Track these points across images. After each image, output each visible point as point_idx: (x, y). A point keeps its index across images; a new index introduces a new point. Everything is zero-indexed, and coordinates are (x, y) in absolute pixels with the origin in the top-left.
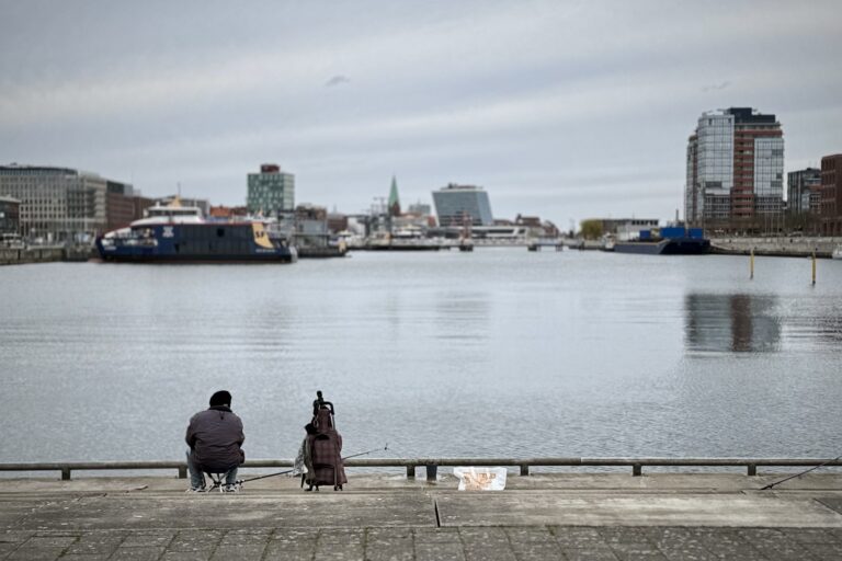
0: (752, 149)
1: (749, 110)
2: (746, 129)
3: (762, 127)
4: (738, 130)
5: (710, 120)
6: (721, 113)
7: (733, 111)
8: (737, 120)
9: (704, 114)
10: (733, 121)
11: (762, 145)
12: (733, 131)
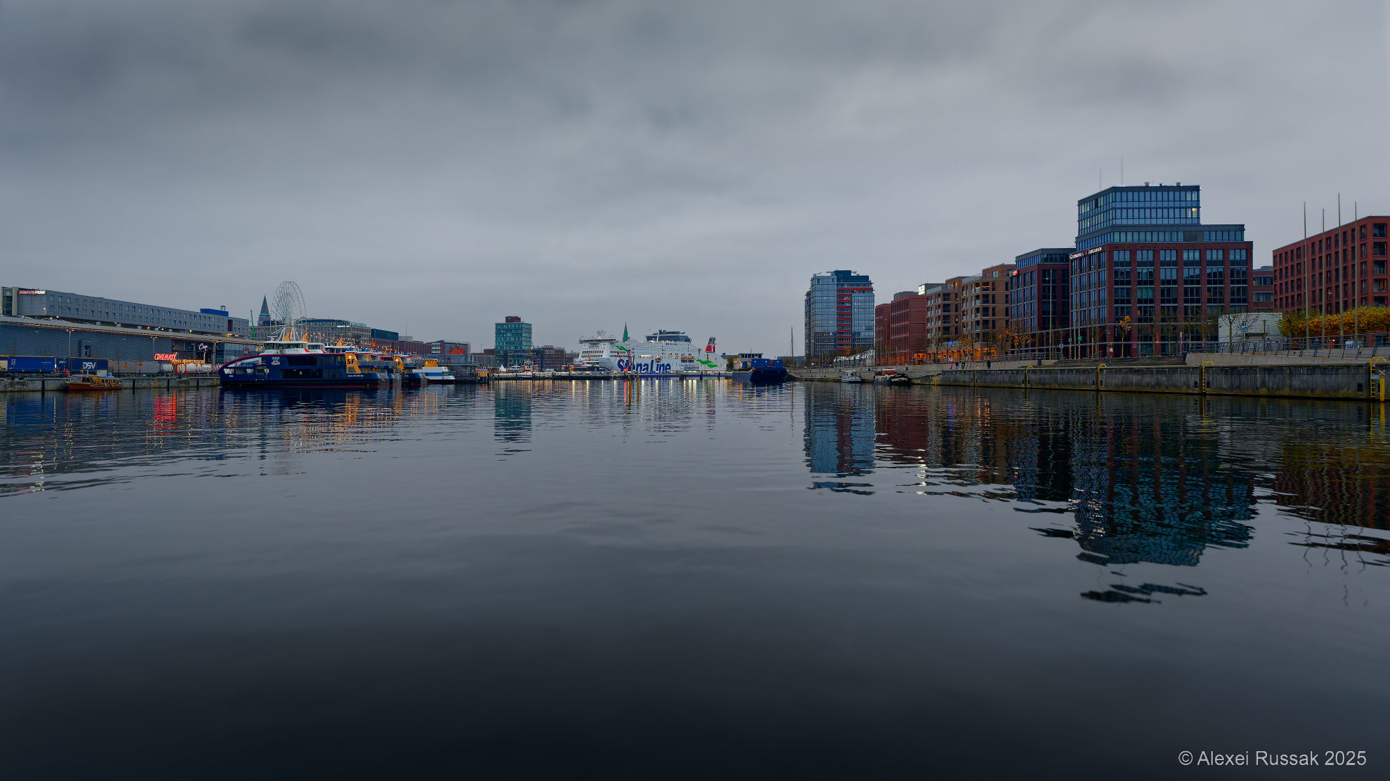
0: (850, 302)
1: (850, 272)
2: (846, 287)
3: (858, 285)
4: (840, 287)
5: (819, 280)
6: (829, 274)
7: (837, 273)
8: (839, 280)
9: (815, 275)
10: (835, 280)
11: (858, 298)
12: (836, 288)
